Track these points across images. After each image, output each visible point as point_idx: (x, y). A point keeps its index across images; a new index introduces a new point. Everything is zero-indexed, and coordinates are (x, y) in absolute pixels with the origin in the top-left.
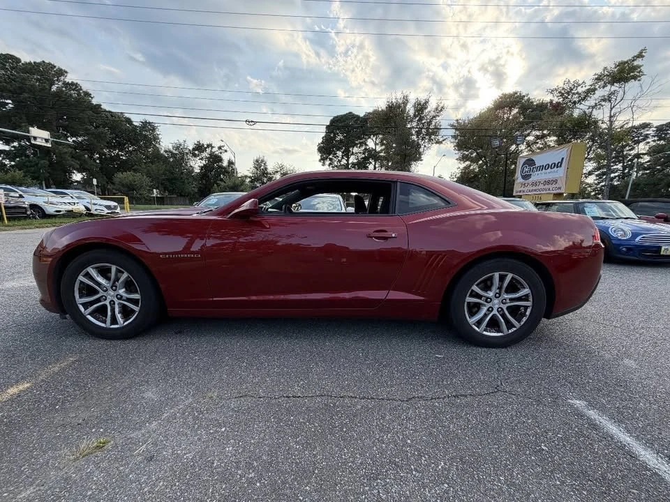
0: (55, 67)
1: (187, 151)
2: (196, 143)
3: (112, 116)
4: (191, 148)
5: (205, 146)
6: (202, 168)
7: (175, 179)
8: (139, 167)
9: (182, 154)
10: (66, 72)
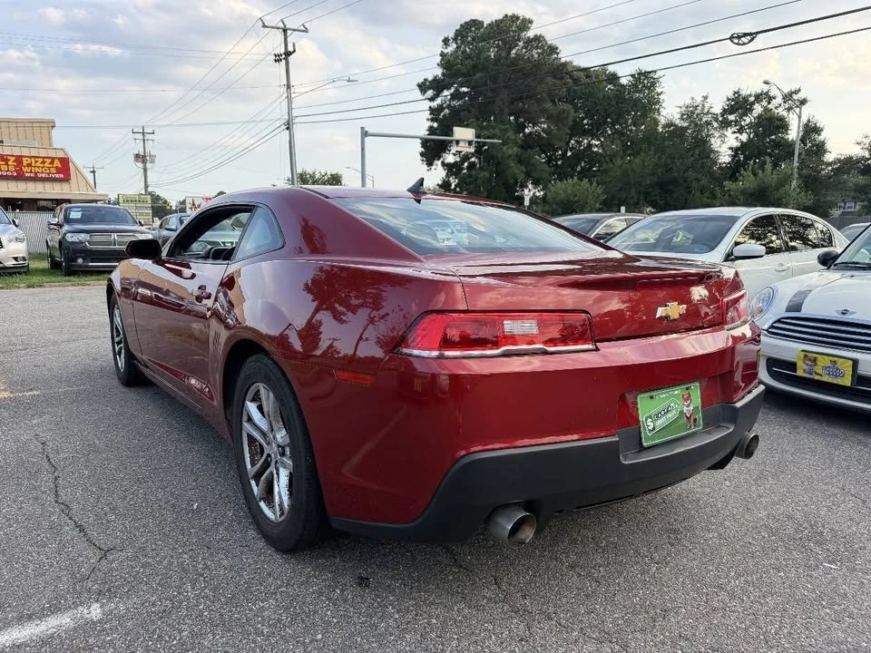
0: (518, 18)
1: (709, 118)
2: (731, 96)
3: (587, 77)
4: (717, 109)
5: (752, 99)
6: (736, 151)
7: (674, 182)
8: (610, 165)
9: (698, 127)
10: (531, 22)
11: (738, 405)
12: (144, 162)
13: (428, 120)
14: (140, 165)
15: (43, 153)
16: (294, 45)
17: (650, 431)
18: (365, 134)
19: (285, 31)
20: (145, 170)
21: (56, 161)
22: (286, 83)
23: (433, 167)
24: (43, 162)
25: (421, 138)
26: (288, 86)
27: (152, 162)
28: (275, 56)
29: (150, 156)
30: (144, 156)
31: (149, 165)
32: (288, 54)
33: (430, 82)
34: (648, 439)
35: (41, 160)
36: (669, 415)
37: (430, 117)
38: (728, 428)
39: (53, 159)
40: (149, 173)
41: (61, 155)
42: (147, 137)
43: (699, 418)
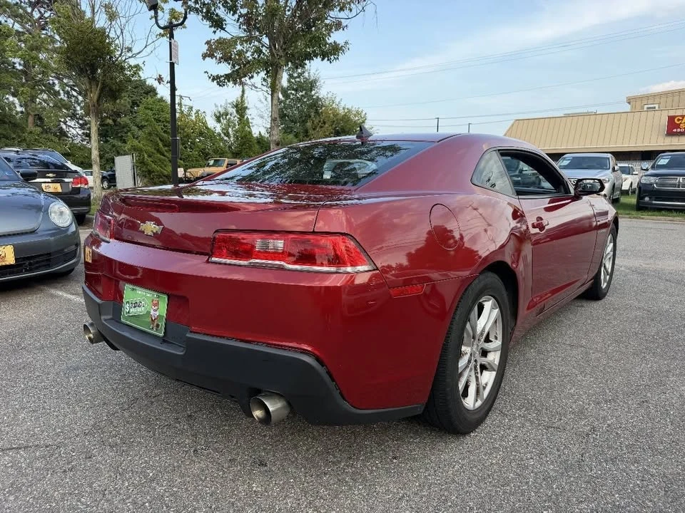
34: (125, 318)
43: (162, 325)
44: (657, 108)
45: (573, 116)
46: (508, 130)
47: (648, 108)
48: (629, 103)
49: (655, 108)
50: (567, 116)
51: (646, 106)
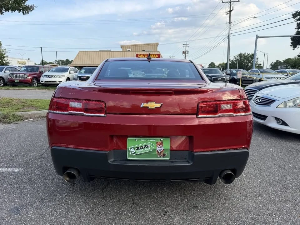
11: (196, 154)
12: (185, 54)
13: (296, 29)
14: (184, 55)
15: (154, 53)
16: (233, 7)
17: (132, 154)
18: (257, 37)
19: (230, 3)
20: (185, 56)
21: (157, 55)
22: (229, 22)
23: (296, 48)
24: (153, 56)
25: (291, 36)
26: (230, 23)
27: (188, 54)
28: (226, 12)
29: (187, 52)
30: (186, 52)
31: (186, 55)
32: (231, 11)
33: (298, 13)
34: (130, 156)
35: (153, 55)
36: (145, 149)
37: (297, 27)
38: (189, 163)
39: (156, 54)
40: (186, 57)
41: (158, 53)
42: (187, 45)
43: (168, 154)
44: (131, 51)
45: (103, 51)
46: (77, 55)
47: (128, 50)
48: (121, 48)
49: (130, 50)
50: (100, 51)
51: (127, 50)
